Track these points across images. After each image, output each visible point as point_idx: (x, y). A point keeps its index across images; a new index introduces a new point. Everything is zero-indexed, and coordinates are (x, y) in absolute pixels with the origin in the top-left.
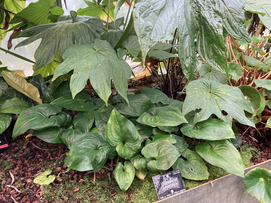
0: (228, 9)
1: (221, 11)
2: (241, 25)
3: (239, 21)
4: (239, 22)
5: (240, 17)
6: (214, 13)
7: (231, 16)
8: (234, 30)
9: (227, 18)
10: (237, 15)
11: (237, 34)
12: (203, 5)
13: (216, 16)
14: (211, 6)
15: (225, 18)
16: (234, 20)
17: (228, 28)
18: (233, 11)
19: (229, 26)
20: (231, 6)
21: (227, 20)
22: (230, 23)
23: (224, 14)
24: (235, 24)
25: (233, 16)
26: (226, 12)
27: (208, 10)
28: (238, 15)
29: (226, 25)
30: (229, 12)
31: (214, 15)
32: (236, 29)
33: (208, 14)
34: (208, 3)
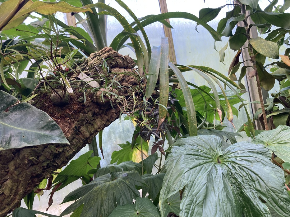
0: (270, 189)
1: (264, 190)
2: (288, 204)
3: (285, 200)
4: (285, 202)
5: (285, 196)
6: (256, 193)
7: (275, 196)
8: (282, 210)
9: (272, 198)
10: (280, 195)
11: (287, 214)
12: (242, 183)
13: (259, 195)
14: (251, 184)
15: (269, 197)
16: (280, 200)
17: (275, 208)
18: (276, 191)
19: (277, 206)
20: (272, 185)
21: (271, 199)
22: (276, 203)
23: (267, 194)
24: (282, 203)
25: (277, 196)
26: (269, 192)
27: (249, 189)
28: (282, 194)
29: (272, 205)
30: (271, 192)
31: (257, 194)
32: (284, 208)
33: (250, 193)
34: (247, 181)
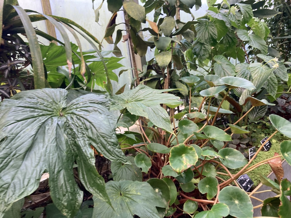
0: (100, 135)
1: (94, 137)
2: (114, 148)
3: (113, 144)
4: (113, 145)
5: (112, 140)
6: (88, 140)
7: (103, 141)
8: (109, 154)
9: (101, 143)
10: (109, 140)
11: (113, 157)
12: (76, 132)
13: (90, 142)
14: (84, 132)
15: (99, 143)
16: (108, 145)
17: (103, 152)
18: (105, 136)
19: (105, 151)
20: (102, 131)
21: (101, 145)
22: (105, 148)
23: (97, 140)
24: (109, 147)
25: (106, 140)
26: (99, 138)
27: (82, 137)
28: (110, 139)
29: (101, 150)
30: (101, 137)
31: (88, 142)
32: (111, 152)
33: (82, 141)
34: (81, 130)
